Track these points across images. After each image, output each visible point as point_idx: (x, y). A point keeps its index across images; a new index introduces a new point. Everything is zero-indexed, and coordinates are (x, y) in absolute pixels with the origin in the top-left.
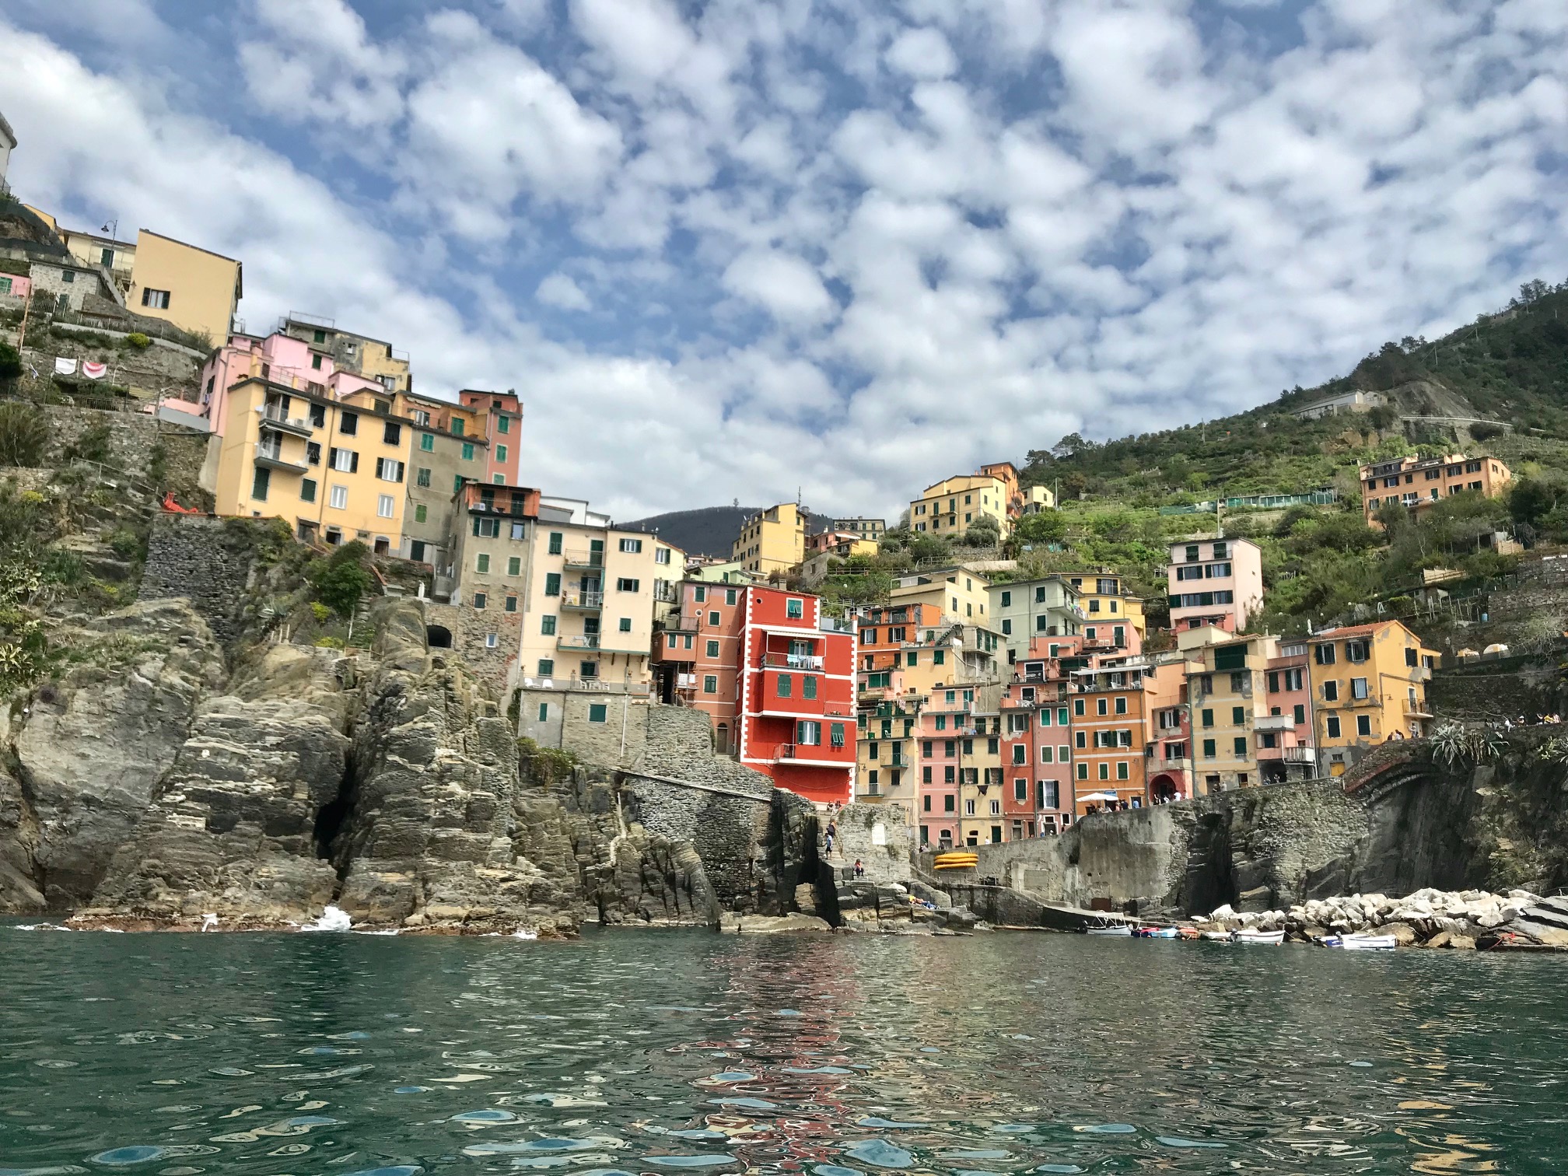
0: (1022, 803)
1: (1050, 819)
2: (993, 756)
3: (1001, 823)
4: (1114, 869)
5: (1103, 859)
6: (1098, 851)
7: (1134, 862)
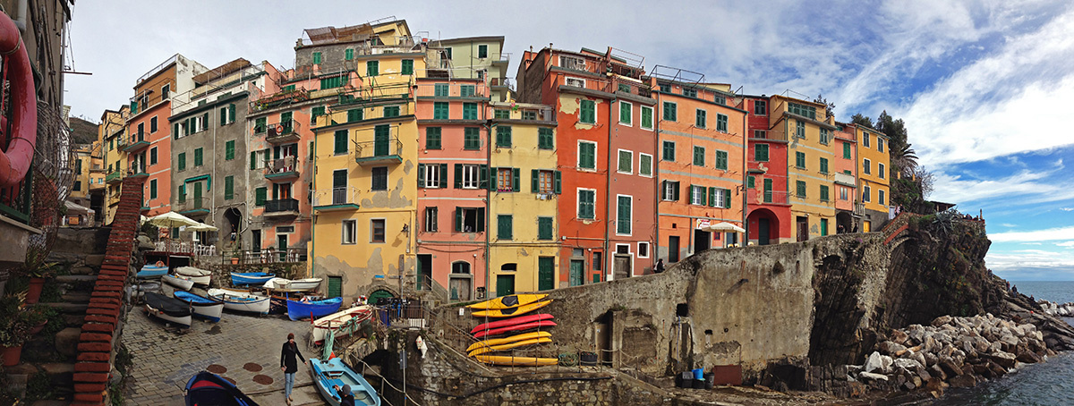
0: (588, 223)
1: (623, 249)
2: (546, 153)
3: (552, 252)
4: (747, 322)
5: (732, 308)
6: (725, 298)
7: (775, 312)
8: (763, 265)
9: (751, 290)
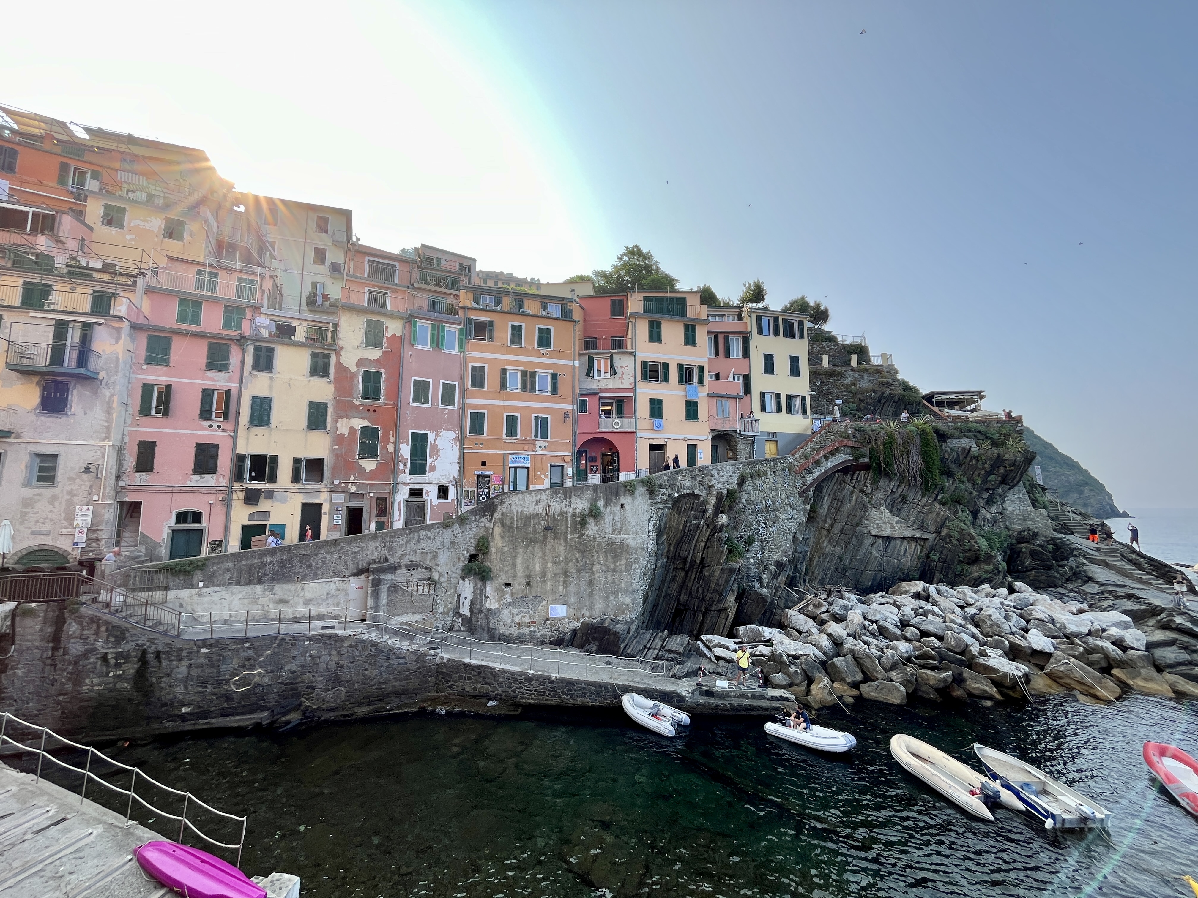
0: (369, 465)
1: (416, 493)
2: (319, 382)
3: (323, 498)
4: (556, 575)
5: (536, 560)
6: (526, 547)
7: (593, 565)
8: (574, 509)
9: (559, 539)
